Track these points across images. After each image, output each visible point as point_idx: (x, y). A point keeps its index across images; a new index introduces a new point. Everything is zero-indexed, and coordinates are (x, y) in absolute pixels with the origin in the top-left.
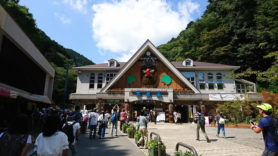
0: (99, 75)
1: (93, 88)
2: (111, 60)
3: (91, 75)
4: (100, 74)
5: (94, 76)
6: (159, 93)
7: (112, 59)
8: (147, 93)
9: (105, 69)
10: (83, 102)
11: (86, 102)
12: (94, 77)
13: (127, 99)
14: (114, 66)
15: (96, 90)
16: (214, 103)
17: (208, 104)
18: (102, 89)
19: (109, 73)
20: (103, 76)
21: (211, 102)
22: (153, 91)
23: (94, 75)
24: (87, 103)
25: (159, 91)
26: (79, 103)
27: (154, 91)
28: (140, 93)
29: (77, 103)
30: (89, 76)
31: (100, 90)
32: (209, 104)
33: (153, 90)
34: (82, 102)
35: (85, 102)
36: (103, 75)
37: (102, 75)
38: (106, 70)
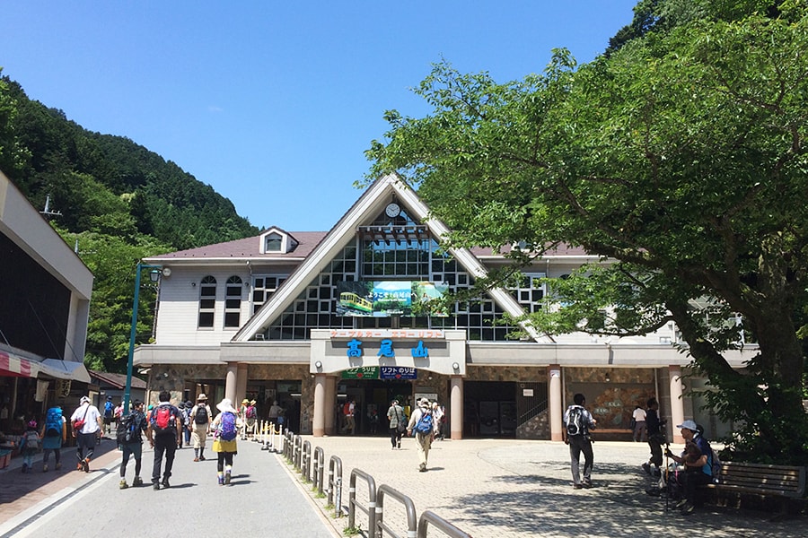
0: (229, 282)
1: (212, 326)
2: (269, 229)
3: (203, 282)
4: (232, 278)
5: (214, 285)
6: (421, 343)
7: (274, 227)
8: (382, 346)
9: (250, 261)
10: (178, 373)
11: (189, 372)
12: (215, 288)
13: (319, 365)
14: (280, 249)
15: (219, 333)
16: (602, 375)
17: (584, 380)
18: (238, 329)
19: (263, 276)
20: (243, 286)
21: (594, 371)
22: (401, 338)
23: (215, 282)
24: (193, 376)
25: (422, 339)
26: (166, 375)
27: (405, 338)
28: (360, 343)
29: (158, 376)
30: (198, 285)
31: (233, 331)
32: (586, 377)
33: (403, 335)
34: (174, 373)
35: (186, 373)
36: (244, 282)
37: (240, 282)
38: (254, 264)
